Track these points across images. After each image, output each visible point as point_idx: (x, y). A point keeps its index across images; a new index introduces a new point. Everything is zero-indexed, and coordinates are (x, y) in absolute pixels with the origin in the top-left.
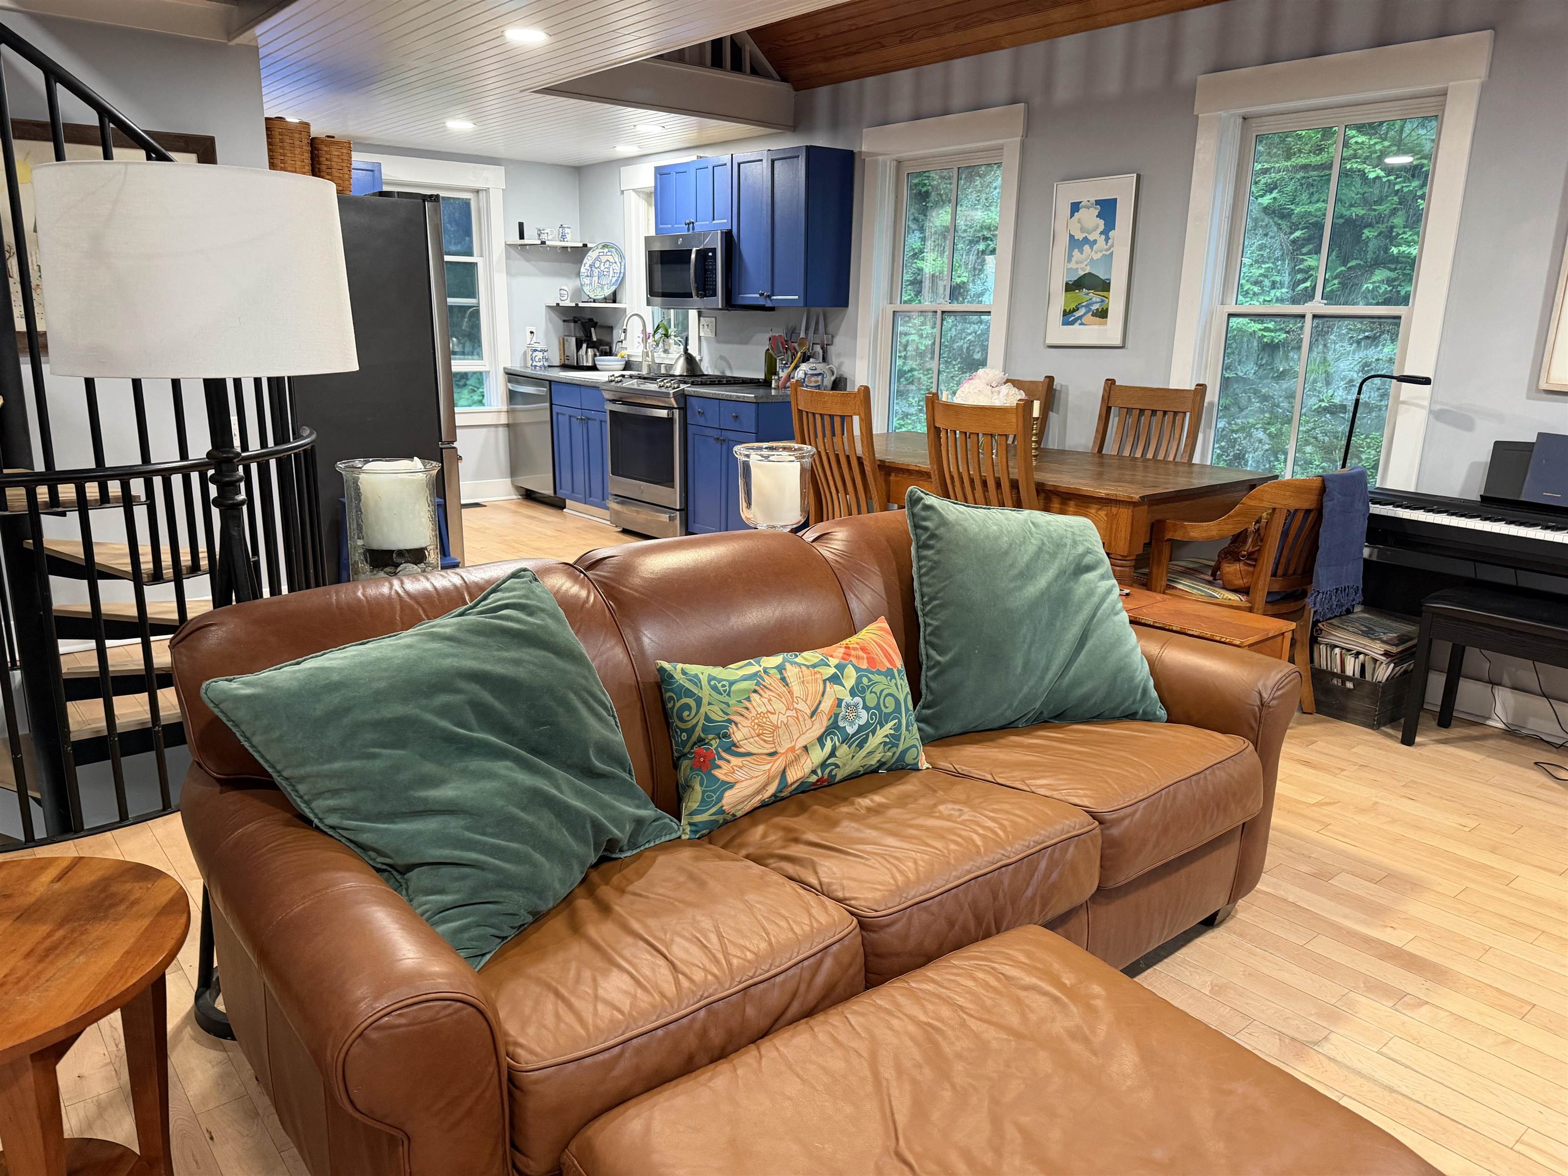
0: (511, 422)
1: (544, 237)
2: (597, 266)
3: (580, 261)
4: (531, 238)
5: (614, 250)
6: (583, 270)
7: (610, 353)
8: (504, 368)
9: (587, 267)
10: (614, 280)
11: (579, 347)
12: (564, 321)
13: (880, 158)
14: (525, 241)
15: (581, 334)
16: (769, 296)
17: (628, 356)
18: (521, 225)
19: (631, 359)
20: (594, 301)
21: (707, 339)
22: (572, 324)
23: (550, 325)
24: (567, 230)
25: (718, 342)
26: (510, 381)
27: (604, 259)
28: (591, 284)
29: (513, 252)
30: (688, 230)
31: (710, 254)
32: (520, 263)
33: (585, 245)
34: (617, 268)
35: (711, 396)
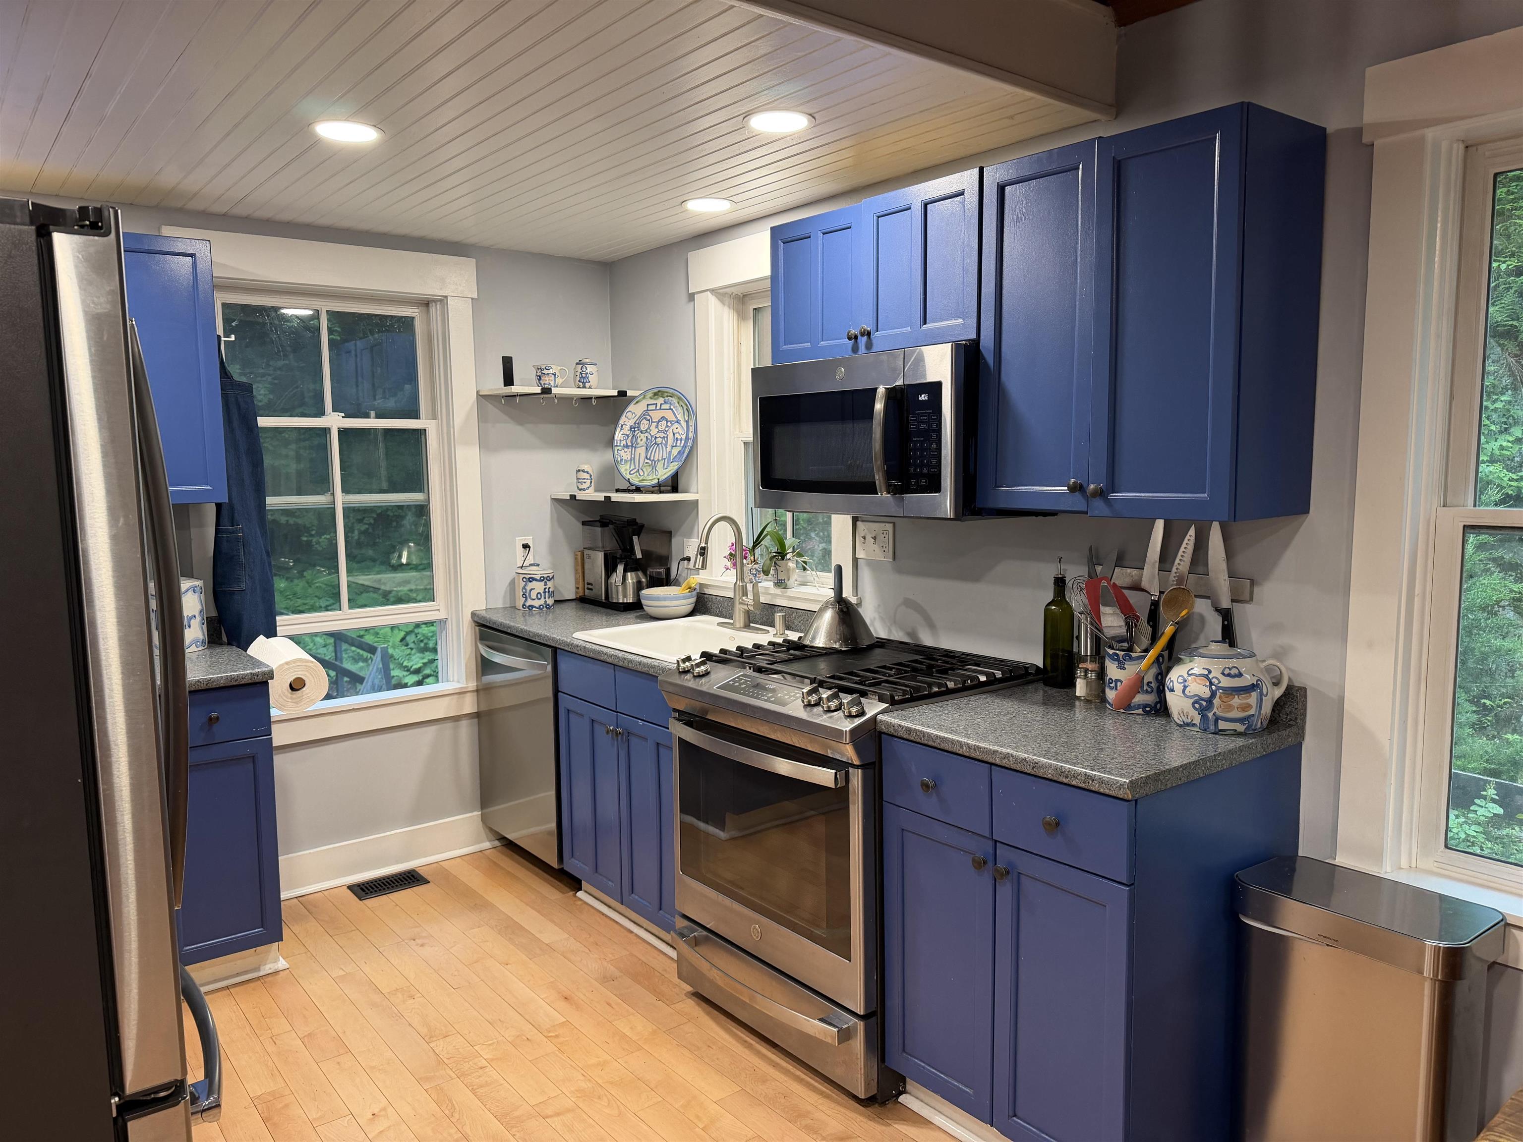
0: (483, 708)
1: (548, 381)
2: (642, 428)
3: (614, 421)
4: (525, 384)
5: (674, 400)
6: (618, 436)
7: (665, 581)
8: (473, 614)
9: (626, 430)
10: (675, 452)
11: (610, 568)
12: (584, 523)
13: (1430, 134)
14: (515, 389)
15: (612, 545)
16: (1101, 494)
17: (701, 585)
18: (507, 364)
19: (707, 591)
20: (638, 490)
21: (871, 563)
22: (598, 530)
23: (560, 532)
24: (590, 369)
25: (899, 570)
26: (483, 638)
27: (656, 415)
28: (632, 459)
29: (491, 409)
30: (855, 349)
31: (923, 397)
32: (508, 428)
33: (622, 394)
34: (680, 430)
35: (964, 751)
